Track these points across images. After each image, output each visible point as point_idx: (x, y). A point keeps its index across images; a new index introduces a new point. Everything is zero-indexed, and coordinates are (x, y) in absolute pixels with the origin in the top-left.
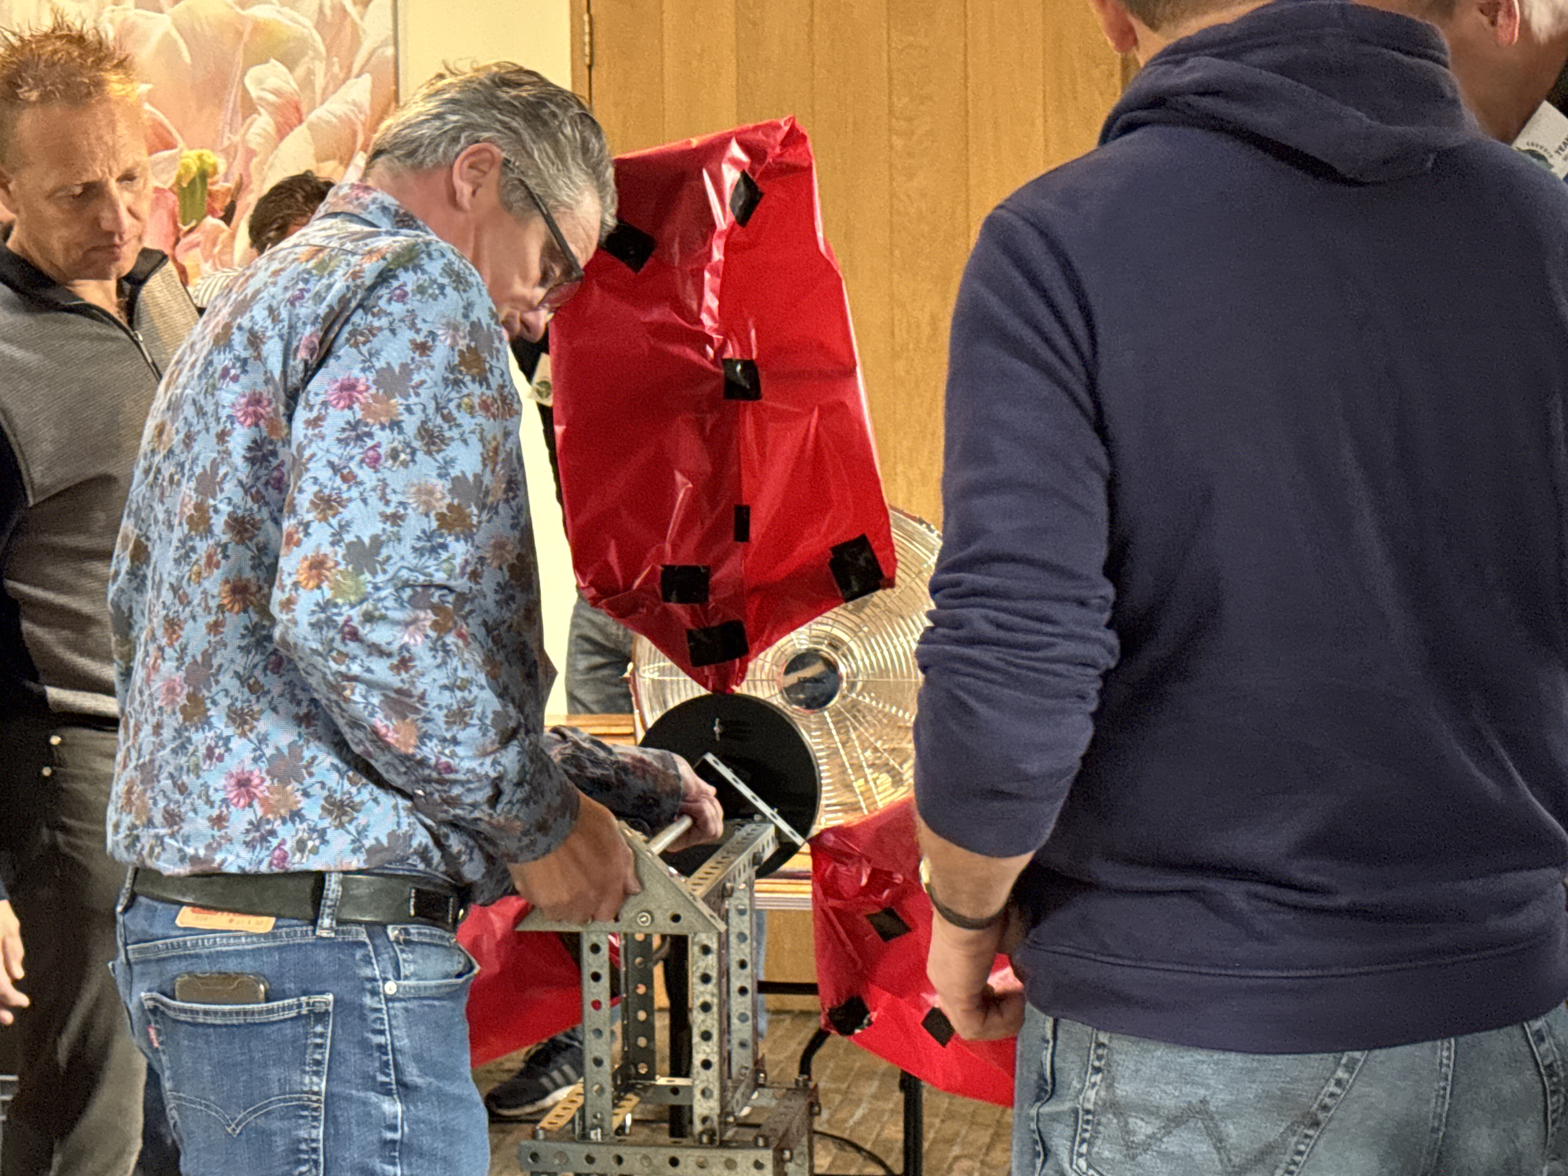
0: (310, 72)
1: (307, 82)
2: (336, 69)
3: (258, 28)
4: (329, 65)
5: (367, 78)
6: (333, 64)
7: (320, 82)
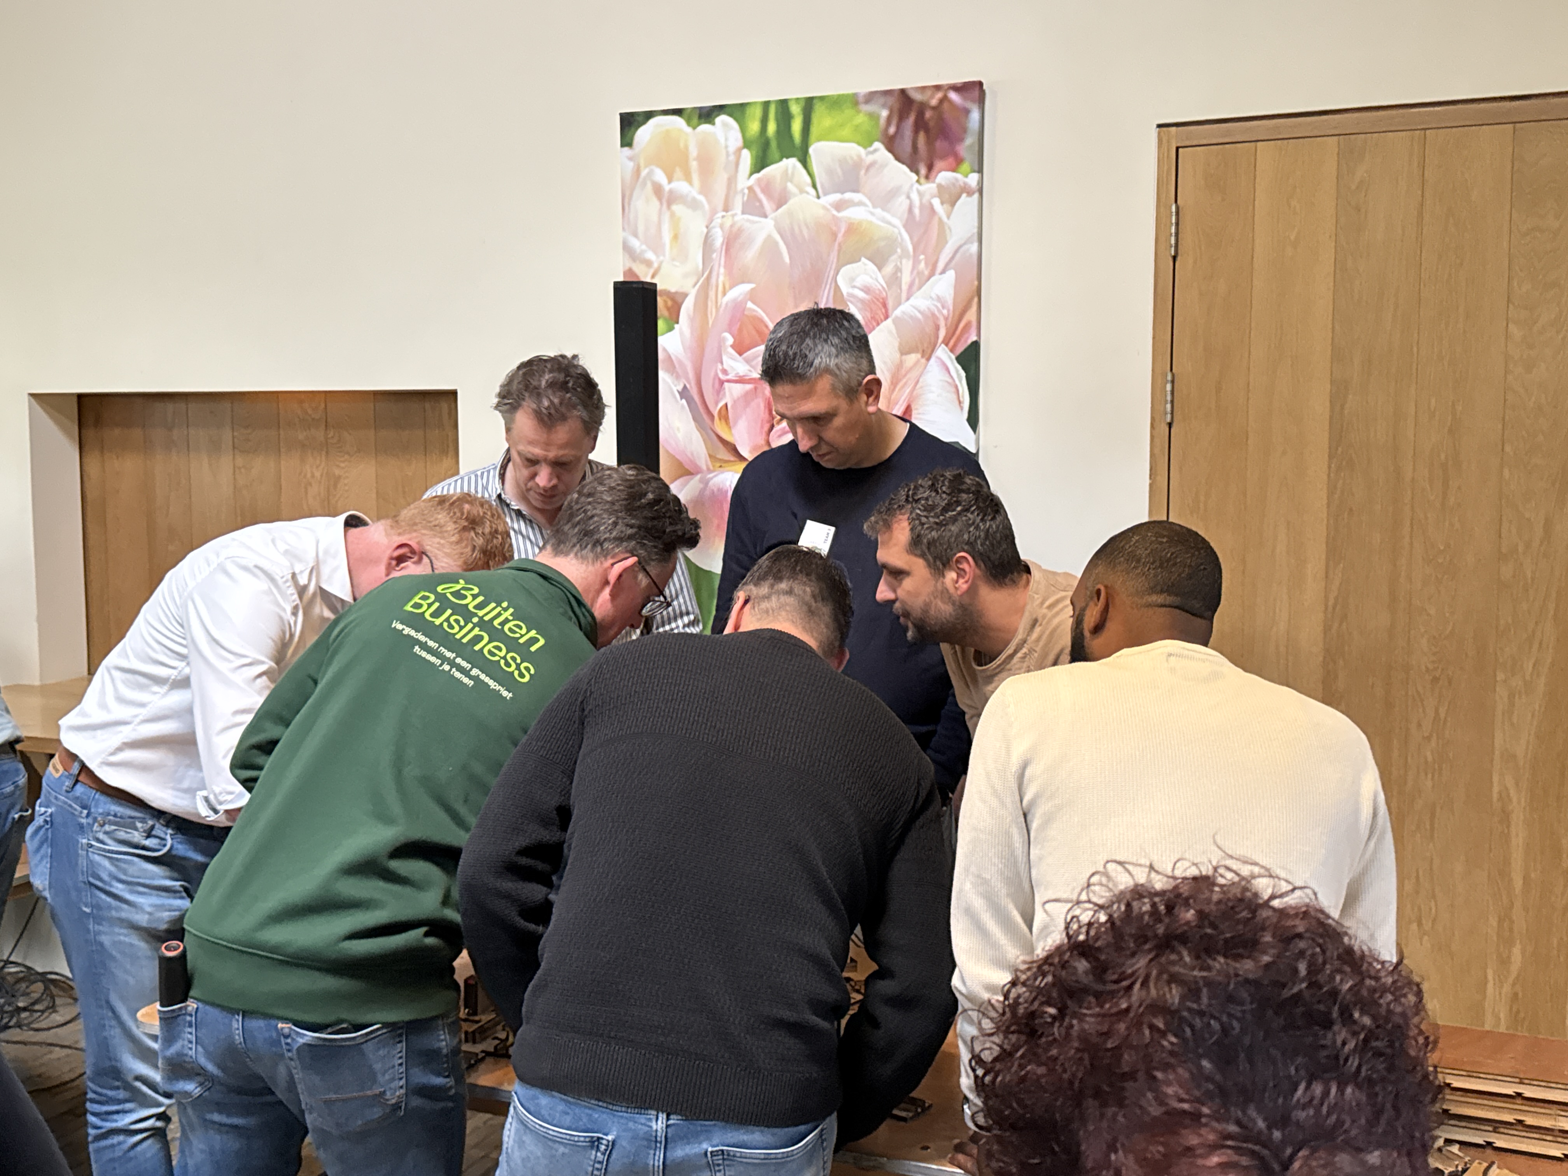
0: (898, 270)
1: (894, 279)
2: (922, 265)
3: (852, 229)
4: (916, 262)
5: (951, 274)
6: (920, 262)
7: (906, 278)
